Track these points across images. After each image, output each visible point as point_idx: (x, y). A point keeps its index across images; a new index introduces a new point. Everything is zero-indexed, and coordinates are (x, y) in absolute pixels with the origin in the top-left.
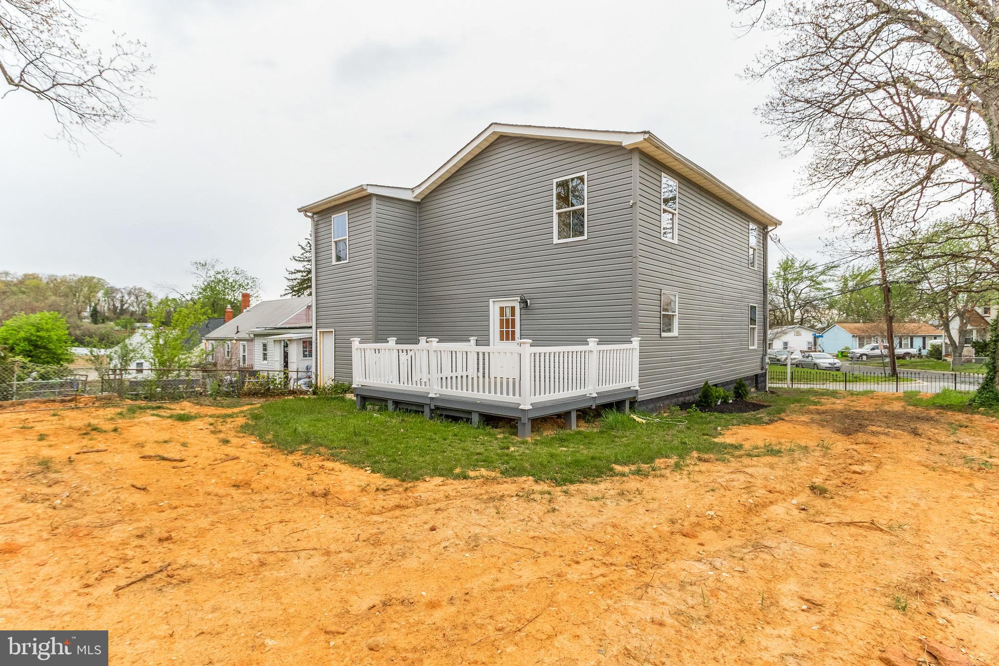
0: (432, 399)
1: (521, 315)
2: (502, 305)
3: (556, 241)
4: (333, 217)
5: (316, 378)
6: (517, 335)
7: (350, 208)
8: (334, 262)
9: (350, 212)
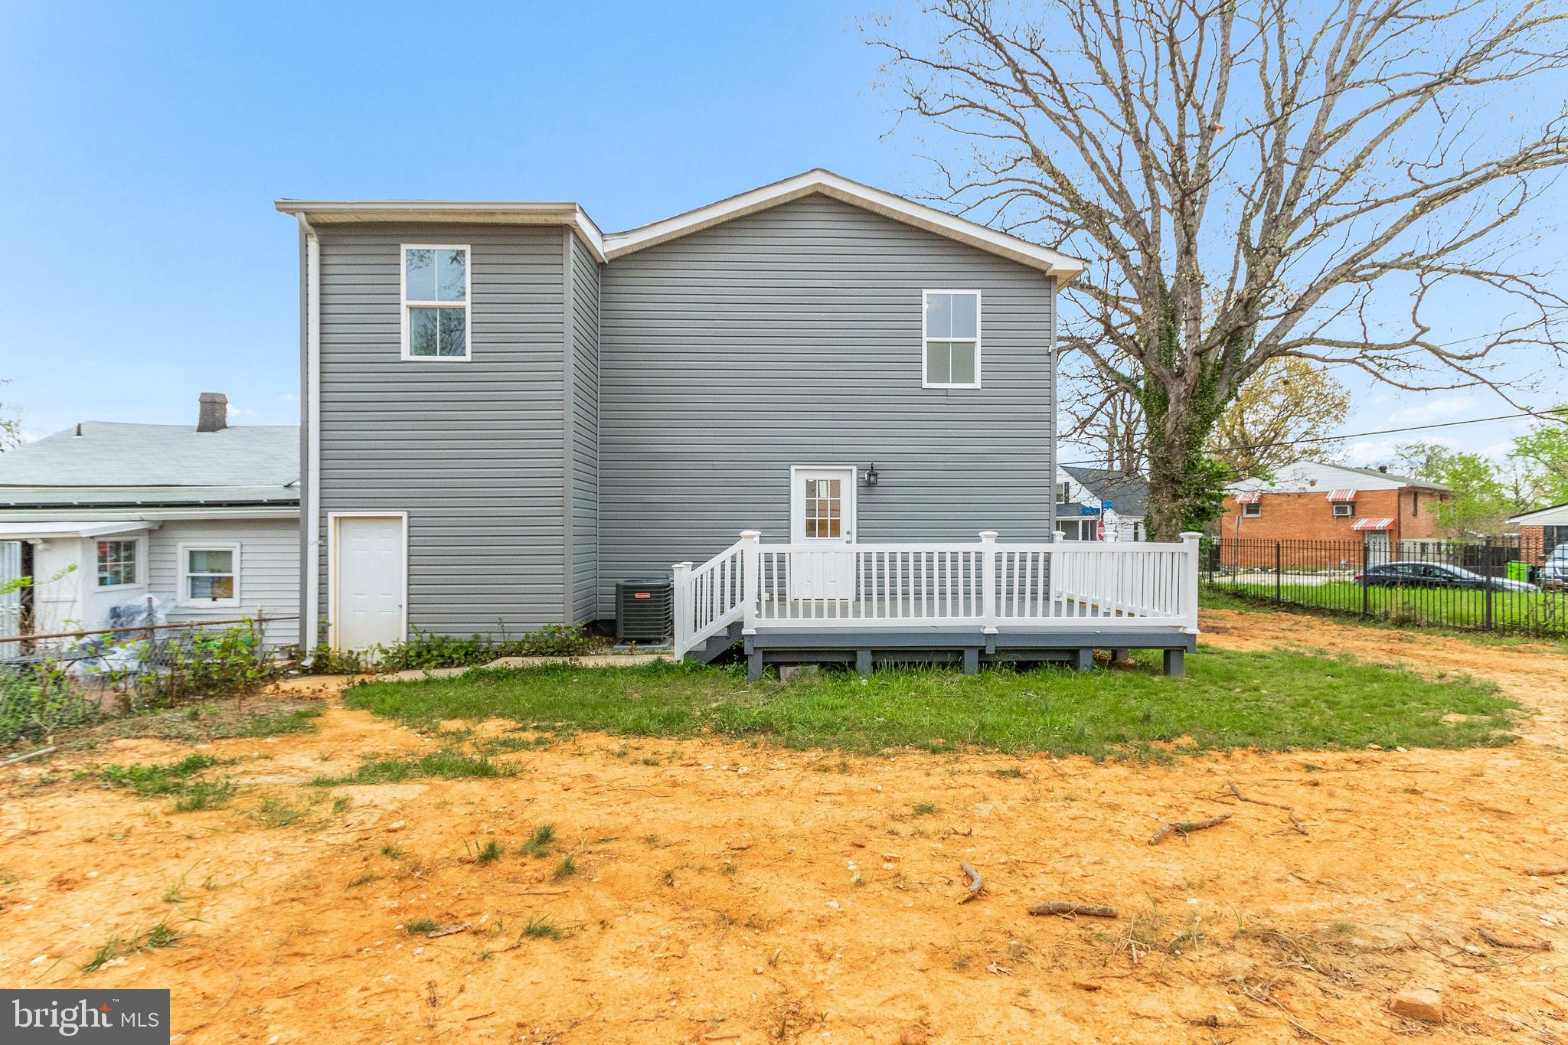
0: (989, 636)
1: (858, 495)
2: (812, 477)
3: (925, 385)
4: (404, 247)
5: (323, 632)
6: (844, 527)
7: (481, 240)
8: (406, 354)
9: (479, 250)
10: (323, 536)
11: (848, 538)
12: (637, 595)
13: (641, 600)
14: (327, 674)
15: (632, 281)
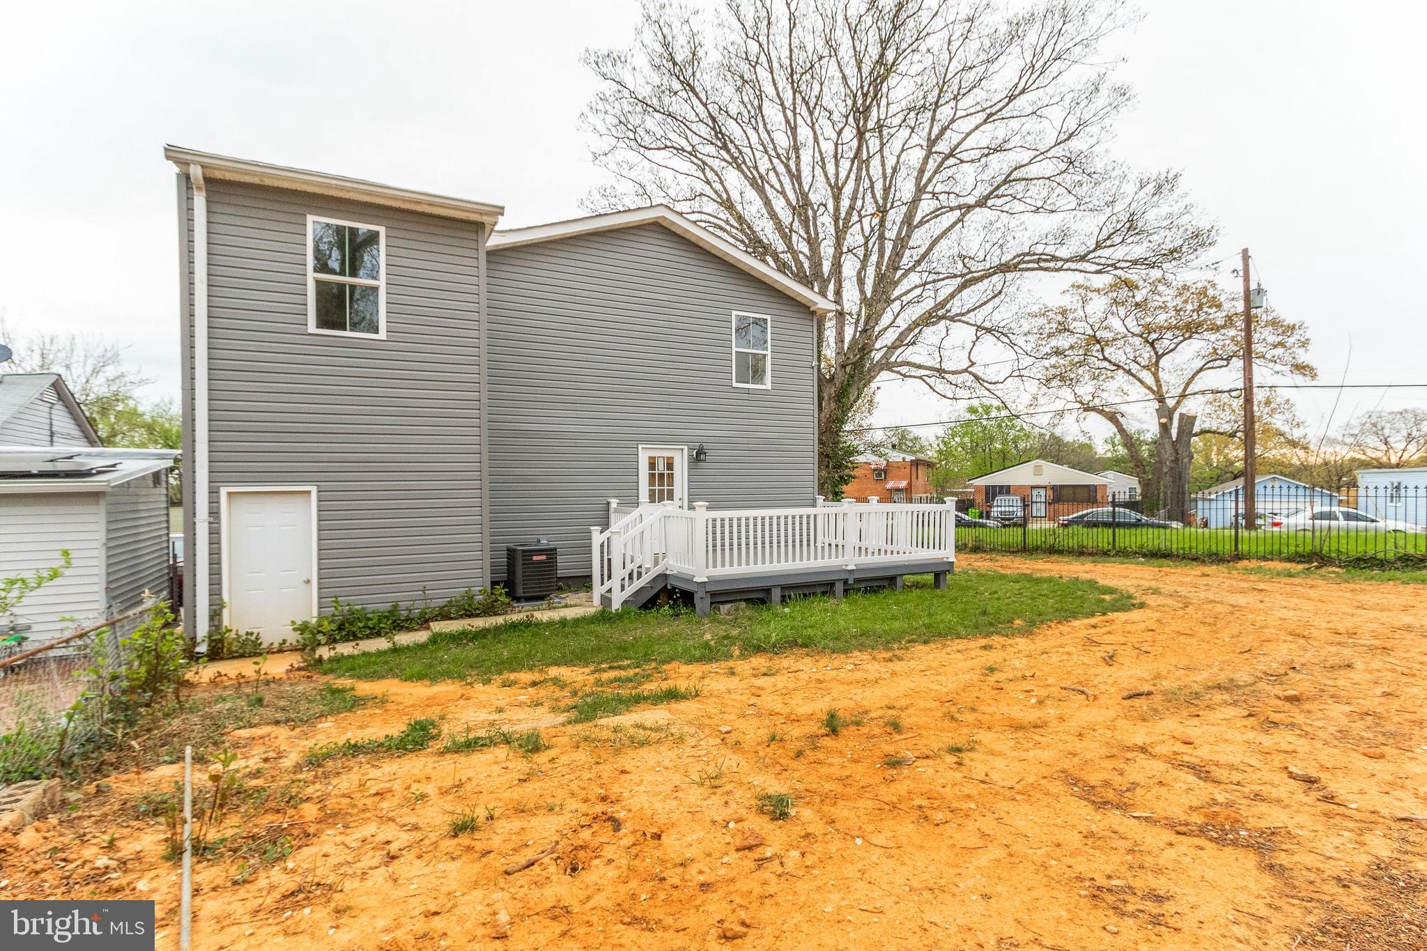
1: (689, 469)
2: (653, 454)
3: (735, 385)
4: (310, 219)
5: (215, 615)
6: (677, 495)
7: (396, 224)
8: (312, 327)
9: (395, 233)
10: (214, 513)
11: (680, 504)
12: (535, 558)
13: (539, 562)
14: (222, 659)
15: (503, 275)
